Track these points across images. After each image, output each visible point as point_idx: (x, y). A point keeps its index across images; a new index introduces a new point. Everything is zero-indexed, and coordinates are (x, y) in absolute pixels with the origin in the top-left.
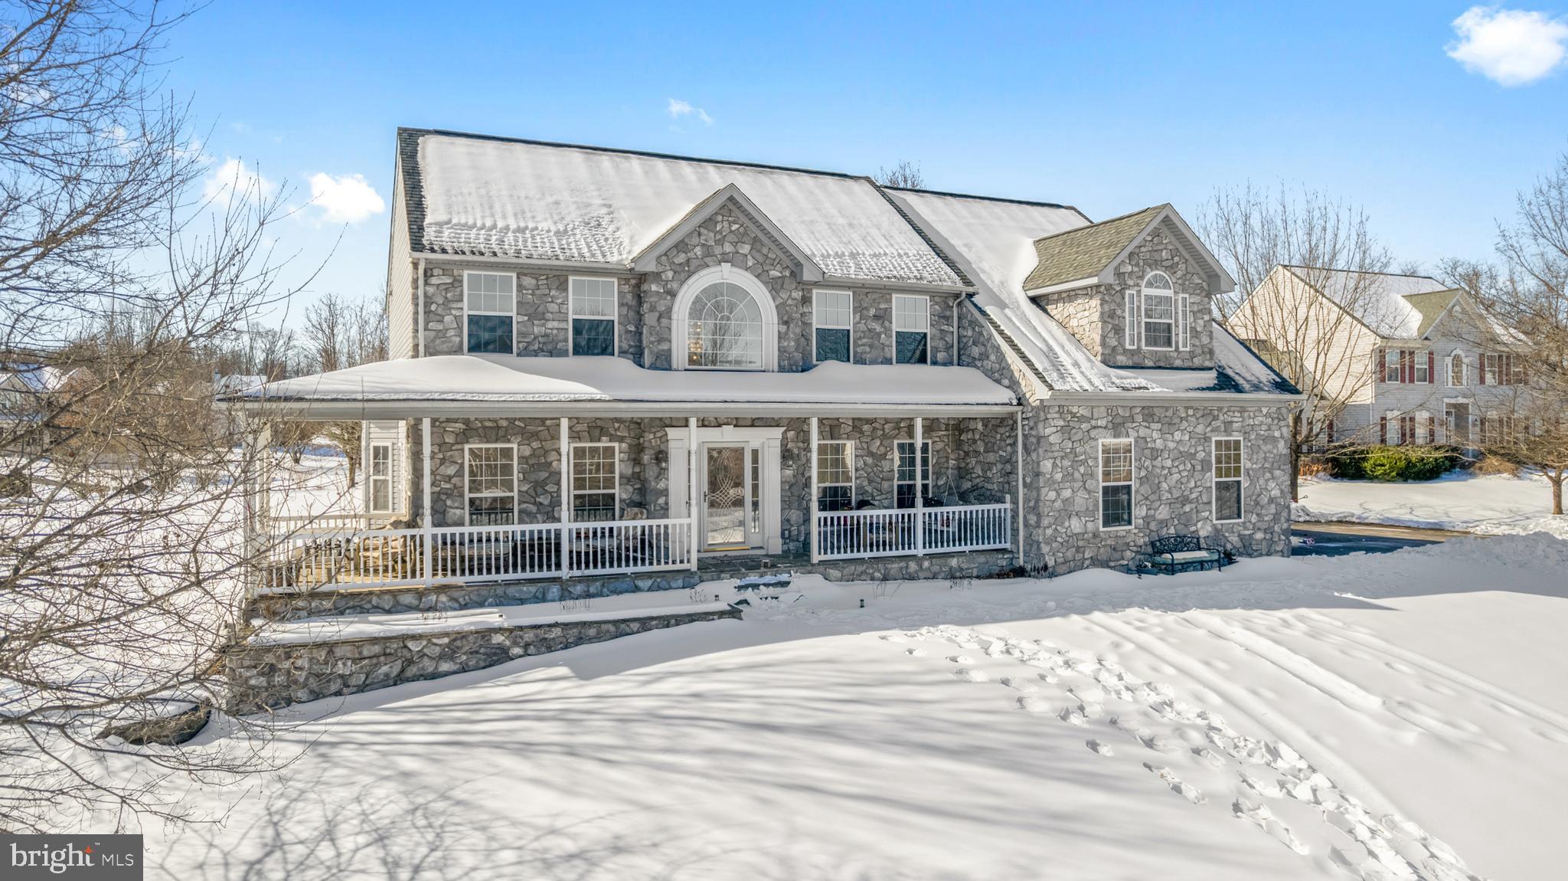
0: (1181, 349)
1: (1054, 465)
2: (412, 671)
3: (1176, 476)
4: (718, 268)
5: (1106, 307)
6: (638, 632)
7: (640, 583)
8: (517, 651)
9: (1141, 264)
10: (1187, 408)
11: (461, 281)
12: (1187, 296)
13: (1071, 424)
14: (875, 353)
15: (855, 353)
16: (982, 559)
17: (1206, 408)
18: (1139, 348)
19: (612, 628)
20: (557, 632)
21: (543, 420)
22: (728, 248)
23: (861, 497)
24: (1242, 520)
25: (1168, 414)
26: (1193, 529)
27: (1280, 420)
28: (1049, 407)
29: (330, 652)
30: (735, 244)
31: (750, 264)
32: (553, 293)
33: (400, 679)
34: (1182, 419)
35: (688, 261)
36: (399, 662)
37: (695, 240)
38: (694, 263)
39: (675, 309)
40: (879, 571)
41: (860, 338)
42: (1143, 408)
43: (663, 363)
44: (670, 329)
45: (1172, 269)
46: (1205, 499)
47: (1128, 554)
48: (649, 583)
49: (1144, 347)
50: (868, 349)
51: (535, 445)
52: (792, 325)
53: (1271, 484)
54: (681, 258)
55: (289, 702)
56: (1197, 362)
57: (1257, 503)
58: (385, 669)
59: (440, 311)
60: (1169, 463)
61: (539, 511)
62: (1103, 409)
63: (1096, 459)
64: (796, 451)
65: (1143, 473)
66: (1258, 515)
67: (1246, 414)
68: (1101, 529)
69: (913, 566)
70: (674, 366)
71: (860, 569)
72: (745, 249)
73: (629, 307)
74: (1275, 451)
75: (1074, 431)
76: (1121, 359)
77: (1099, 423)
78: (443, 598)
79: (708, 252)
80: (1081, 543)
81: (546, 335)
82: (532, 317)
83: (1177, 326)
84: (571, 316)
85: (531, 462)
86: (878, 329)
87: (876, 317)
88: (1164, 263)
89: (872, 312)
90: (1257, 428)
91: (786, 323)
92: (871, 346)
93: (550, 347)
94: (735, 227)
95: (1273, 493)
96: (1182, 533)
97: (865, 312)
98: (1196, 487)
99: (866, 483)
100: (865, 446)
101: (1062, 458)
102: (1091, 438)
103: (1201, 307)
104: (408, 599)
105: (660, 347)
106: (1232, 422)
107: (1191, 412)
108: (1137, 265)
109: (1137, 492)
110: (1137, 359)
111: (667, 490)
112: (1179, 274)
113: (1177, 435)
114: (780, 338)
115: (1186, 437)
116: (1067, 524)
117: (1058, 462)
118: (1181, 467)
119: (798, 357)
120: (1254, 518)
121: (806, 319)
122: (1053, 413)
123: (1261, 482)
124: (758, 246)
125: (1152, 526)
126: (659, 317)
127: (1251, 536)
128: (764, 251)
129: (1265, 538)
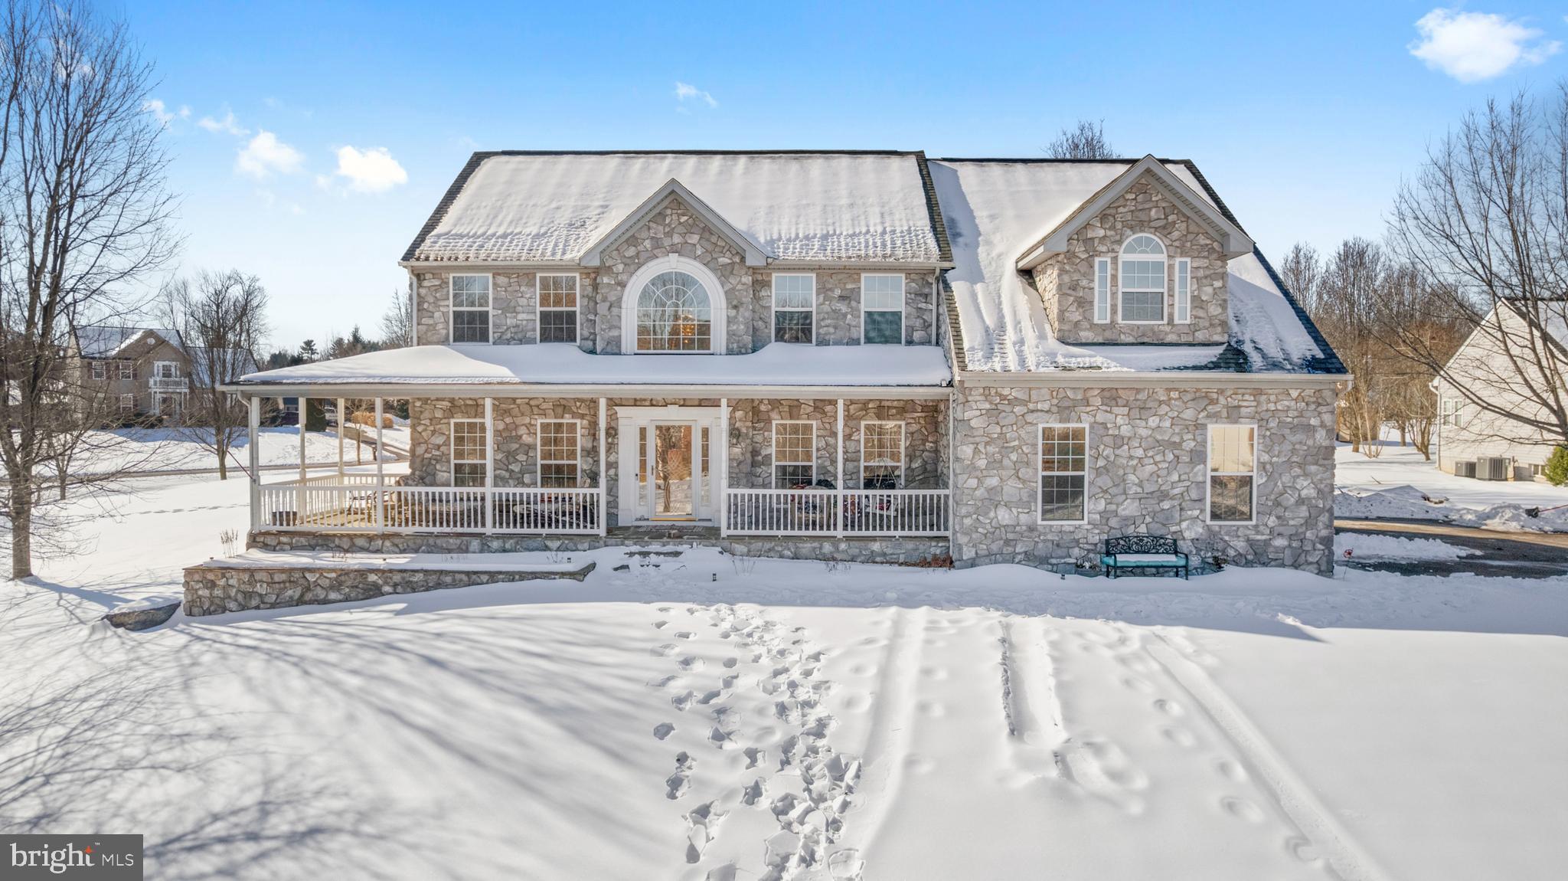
0: (1177, 321)
1: (976, 451)
2: (309, 596)
3: (1150, 468)
4: (667, 259)
5: (1066, 278)
6: (487, 583)
7: (549, 543)
8: (387, 589)
9: (1119, 226)
10: (1169, 390)
11: (447, 283)
12: (1188, 260)
13: (999, 407)
14: (840, 334)
15: (818, 334)
16: (910, 545)
17: (1198, 390)
18: (1113, 322)
20: (420, 577)
21: (514, 400)
22: (677, 239)
23: (822, 477)
24: (1254, 522)
25: (1139, 397)
26: (1173, 529)
27: (1319, 404)
28: (971, 389)
29: (252, 576)
30: (683, 235)
31: (699, 252)
32: (523, 289)
33: (300, 602)
34: (1161, 403)
35: (638, 254)
36: (300, 589)
37: (644, 235)
38: (643, 255)
39: (625, 298)
40: (789, 549)
41: (823, 319)
42: (1103, 390)
43: (614, 349)
44: (620, 317)
45: (1165, 230)
46: (1194, 495)
47: (1076, 552)
49: (1120, 320)
50: (832, 330)
51: (508, 420)
52: (741, 309)
53: (1302, 483)
54: (632, 251)
55: (224, 610)
56: (1200, 336)
57: (1278, 504)
58: (290, 592)
59: (431, 309)
60: (1140, 453)
61: (511, 477)
62: (1045, 391)
63: (1035, 445)
64: (744, 430)
65: (1101, 463)
66: (1279, 518)
67: (1263, 398)
68: (1040, 522)
69: (827, 548)
70: (623, 350)
71: (768, 545)
72: (694, 239)
73: (590, 298)
74: (1310, 442)
75: (1003, 414)
76: (1086, 335)
77: (1039, 406)
78: (388, 543)
79: (657, 244)
80: (1011, 536)
81: (517, 326)
82: (505, 311)
83: (1171, 296)
84: (538, 309)
85: (504, 435)
86: (844, 309)
88: (1152, 224)
89: (838, 292)
90: (1280, 414)
91: (735, 307)
92: (836, 328)
93: (520, 336)
94: (683, 219)
95: (1304, 493)
96: (1159, 533)
97: (829, 293)
98: (1180, 481)
99: (828, 463)
100: (827, 426)
101: (987, 444)
102: (1027, 423)
103: (1208, 272)
104: (360, 542)
105: (611, 334)
106: (1240, 407)
107: (1174, 395)
108: (1113, 228)
109: (1091, 483)
110: (1108, 335)
111: (617, 463)
112: (1176, 234)
113: (1153, 422)
114: (729, 322)
115: (1167, 423)
116: (992, 514)
117: (981, 447)
118: (1158, 458)
119: (748, 339)
120: (1272, 521)
121: (764, 303)
122: (976, 396)
123: (1286, 478)
124: (707, 235)
125: (1113, 522)
126: (610, 307)
127: (1267, 543)
128: (714, 239)
129: (1290, 546)
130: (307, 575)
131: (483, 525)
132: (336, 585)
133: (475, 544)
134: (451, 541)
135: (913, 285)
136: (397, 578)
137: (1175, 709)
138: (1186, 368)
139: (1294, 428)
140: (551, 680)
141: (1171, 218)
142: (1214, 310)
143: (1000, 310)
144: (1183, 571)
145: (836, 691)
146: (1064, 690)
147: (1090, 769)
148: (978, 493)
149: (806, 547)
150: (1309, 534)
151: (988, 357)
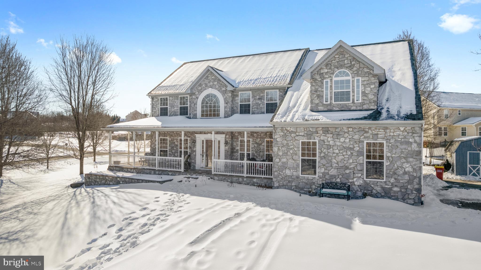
0: (356, 102)
1: (279, 149)
3: (341, 157)
4: (208, 90)
5: (313, 88)
7: (169, 173)
10: (348, 128)
11: (159, 100)
12: (360, 78)
13: (286, 134)
14: (258, 110)
15: (252, 111)
17: (360, 128)
18: (331, 103)
19: (137, 181)
21: (173, 132)
22: (211, 83)
23: (253, 157)
24: (385, 180)
25: (336, 130)
26: (350, 181)
27: (413, 133)
28: (277, 128)
29: (96, 177)
30: (213, 82)
31: (217, 87)
32: (176, 100)
33: (105, 184)
34: (345, 132)
36: (105, 181)
37: (203, 83)
38: (203, 89)
39: (198, 102)
40: (230, 179)
41: (253, 106)
42: (323, 128)
43: (195, 117)
44: (197, 108)
45: (350, 67)
46: (359, 168)
47: (314, 187)
49: (333, 102)
50: (256, 109)
51: (172, 138)
52: (228, 104)
53: (406, 165)
54: (200, 88)
55: (91, 185)
56: (365, 107)
57: (395, 173)
58: (103, 182)
59: (155, 107)
60: (337, 151)
61: (172, 154)
62: (302, 128)
63: (299, 148)
64: (229, 141)
65: (322, 155)
66: (395, 179)
67: (388, 131)
68: (300, 175)
69: (241, 179)
70: (197, 118)
71: (224, 178)
72: (216, 83)
74: (410, 149)
75: (288, 137)
76: (321, 108)
77: (300, 134)
79: (206, 85)
80: (290, 179)
81: (174, 111)
82: (171, 107)
83: (353, 92)
84: (179, 106)
85: (171, 142)
86: (260, 102)
87: (259, 99)
88: (345, 66)
89: (258, 97)
90: (396, 137)
91: (227, 103)
92: (257, 108)
93: (175, 114)
94: (213, 77)
95: (407, 170)
96: (344, 182)
97: (255, 97)
98: (353, 162)
99: (255, 153)
100: (255, 140)
101: (282, 147)
102: (296, 140)
103: (368, 82)
104: (129, 170)
105: (195, 113)
106: (378, 134)
107: (350, 129)
108: (330, 68)
109: (319, 162)
110: (329, 108)
111: (196, 151)
112: (355, 69)
113: (342, 140)
114: (225, 108)
115: (347, 140)
116: (284, 171)
117: (280, 148)
118: (344, 153)
119: (230, 113)
120: (392, 180)
121: (236, 102)
122: (279, 130)
123: (398, 163)
124: (219, 81)
125: (327, 177)
126: (195, 104)
127: (391, 189)
128: (221, 83)
129: (401, 191)
130: (106, 177)
132: (111, 181)
133: (153, 172)
134: (148, 171)
135: (281, 93)
136: (123, 179)
138: (352, 119)
139: (402, 143)
141: (353, 63)
142: (371, 97)
143: (298, 100)
144: (348, 197)
145: (166, 222)
148: (279, 164)
149: (235, 179)
150: (409, 187)
151: (282, 117)
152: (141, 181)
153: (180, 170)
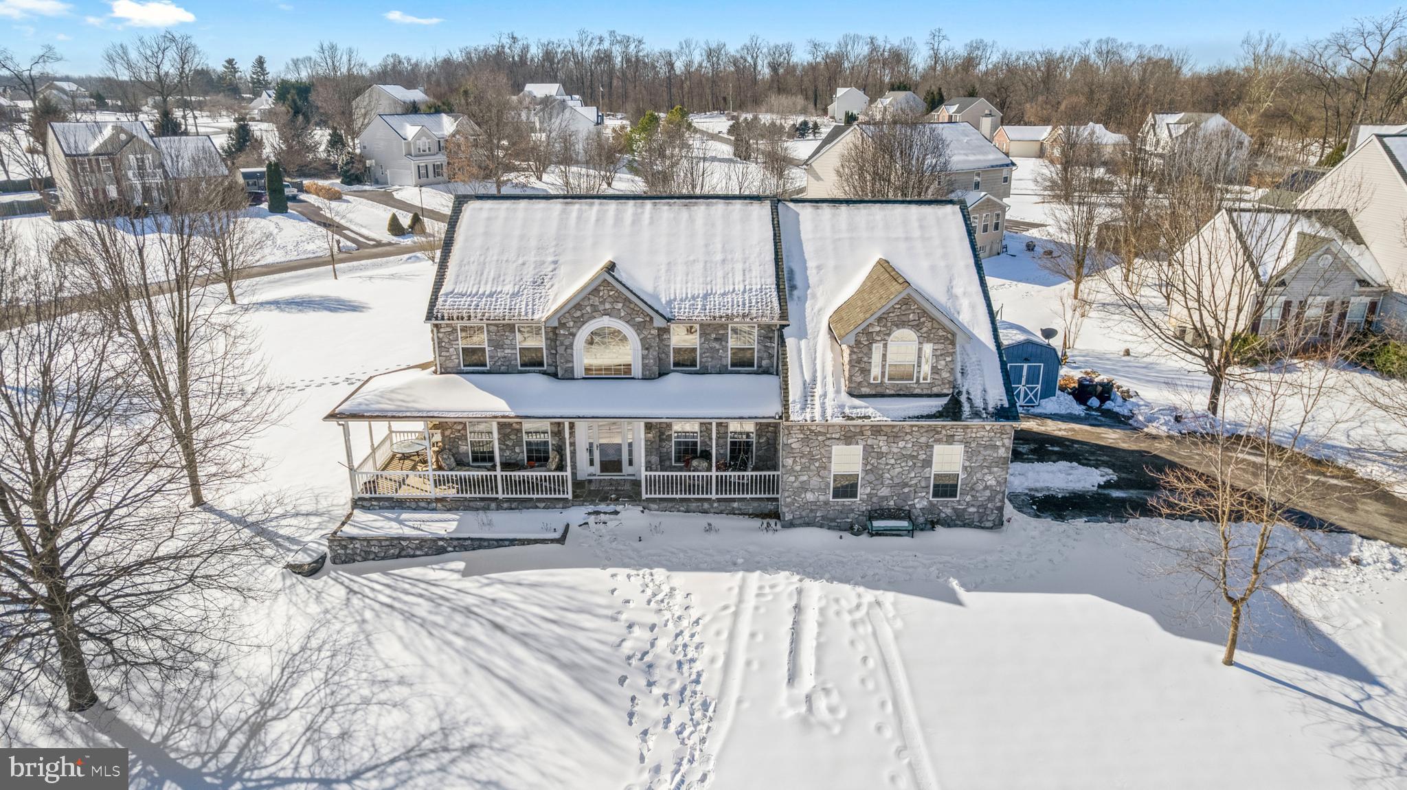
0: (921, 381)
1: (795, 462)
2: (404, 553)
3: (898, 470)
4: (601, 319)
5: (854, 357)
7: (538, 505)
8: (450, 549)
9: (889, 324)
11: (457, 330)
12: (931, 345)
13: (809, 436)
14: (715, 367)
15: (701, 362)
16: (756, 504)
18: (882, 382)
20: (469, 542)
22: (608, 306)
23: (703, 448)
24: (957, 499)
25: (894, 430)
26: (910, 503)
27: (1002, 434)
30: (612, 303)
31: (622, 314)
32: (507, 334)
33: (398, 556)
34: (907, 433)
35: (583, 315)
36: (398, 549)
37: (586, 303)
38: (586, 317)
39: (575, 343)
40: (684, 506)
41: (704, 354)
42: (872, 426)
43: (569, 376)
44: (572, 355)
45: (917, 327)
46: (923, 484)
47: (852, 516)
48: (543, 505)
49: (886, 380)
50: (709, 359)
52: (651, 350)
53: (988, 477)
54: (578, 314)
55: (354, 561)
56: (935, 390)
57: (972, 489)
59: (447, 346)
60: (893, 461)
62: (837, 427)
63: (830, 458)
65: (869, 467)
66: (972, 496)
67: (969, 430)
68: (831, 500)
69: (706, 506)
70: (576, 377)
71: (670, 505)
72: (620, 306)
73: (551, 340)
74: (995, 455)
75: (811, 441)
76: (865, 390)
77: (833, 436)
78: (439, 505)
79: (595, 309)
80: (813, 507)
81: (504, 359)
82: (496, 348)
83: (919, 366)
84: (518, 347)
86: (717, 346)
87: (716, 339)
88: (910, 324)
89: (713, 336)
90: (978, 439)
91: (647, 349)
92: (712, 358)
93: (508, 369)
94: (611, 293)
95: (988, 483)
97: (708, 337)
98: (915, 477)
99: (707, 440)
101: (801, 457)
102: (826, 445)
103: (943, 352)
104: (423, 504)
105: (567, 366)
106: (954, 436)
107: (915, 429)
108: (885, 326)
109: (862, 478)
110: (879, 390)
112: (925, 329)
113: (901, 444)
114: (643, 358)
115: (910, 445)
116: (803, 496)
117: (797, 459)
118: (903, 464)
119: (656, 369)
120: (968, 498)
121: (665, 343)
122: (795, 430)
123: (979, 475)
124: (627, 303)
125: (875, 499)
126: (566, 349)
127: (964, 510)
128: (632, 306)
129: (978, 512)
130: (402, 542)
131: (497, 493)
132: (420, 547)
133: (493, 505)
134: (478, 503)
135: (763, 331)
136: (455, 543)
137: (871, 663)
138: (922, 417)
139: (986, 447)
140: (562, 642)
141: (922, 320)
142: (945, 375)
143: (815, 365)
144: (910, 533)
145: (706, 650)
146: (820, 647)
147: (821, 704)
148: (795, 485)
149: (693, 505)
150: (989, 505)
151: (803, 409)
152: (507, 543)
153: (565, 496)
